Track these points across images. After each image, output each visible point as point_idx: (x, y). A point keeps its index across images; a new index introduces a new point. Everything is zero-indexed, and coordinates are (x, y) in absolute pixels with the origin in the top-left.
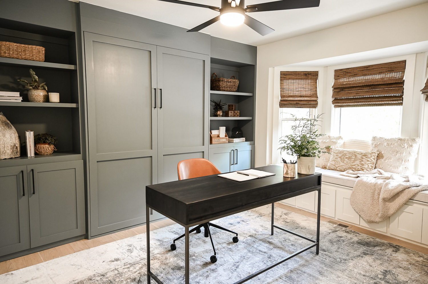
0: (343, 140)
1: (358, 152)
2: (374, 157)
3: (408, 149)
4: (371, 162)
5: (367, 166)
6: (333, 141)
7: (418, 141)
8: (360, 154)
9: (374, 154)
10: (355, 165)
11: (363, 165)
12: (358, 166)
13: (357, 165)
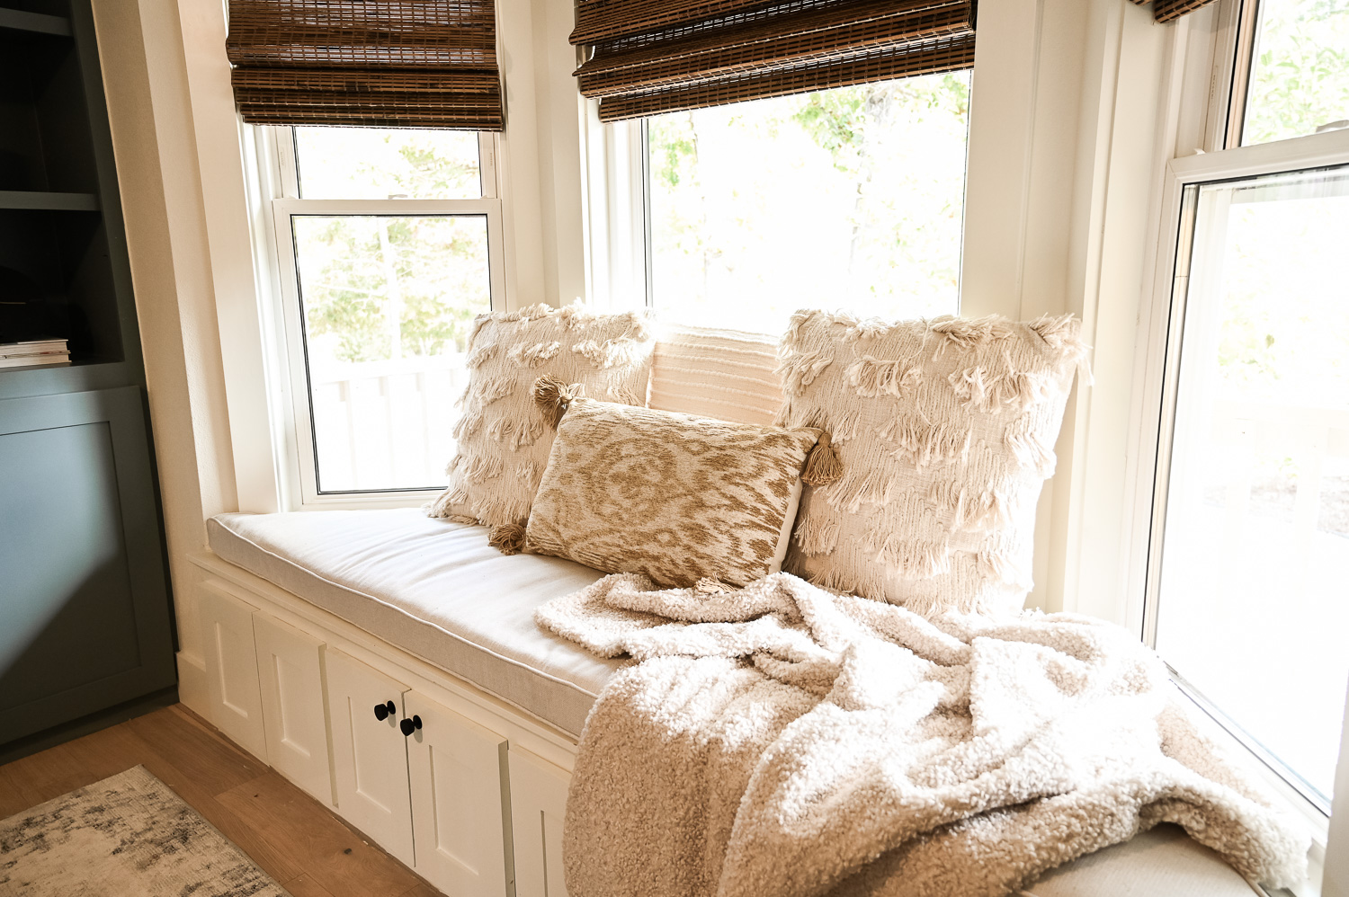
0: (641, 340)
1: (686, 435)
2: (774, 475)
3: (998, 410)
4: (756, 511)
5: (729, 543)
6: (581, 347)
7: (1066, 342)
8: (695, 447)
9: (779, 451)
10: (659, 537)
11: (700, 534)
12: (674, 542)
13: (665, 537)
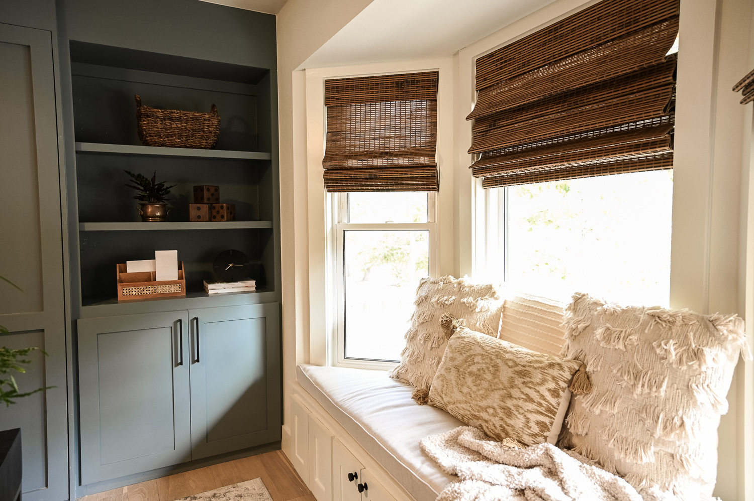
0: (496, 299)
1: (507, 356)
2: (552, 385)
3: (684, 368)
4: (540, 404)
5: (523, 420)
6: (465, 300)
8: (510, 363)
9: (555, 372)
10: (488, 410)
11: (508, 413)
12: (495, 415)
13: (491, 411)
